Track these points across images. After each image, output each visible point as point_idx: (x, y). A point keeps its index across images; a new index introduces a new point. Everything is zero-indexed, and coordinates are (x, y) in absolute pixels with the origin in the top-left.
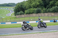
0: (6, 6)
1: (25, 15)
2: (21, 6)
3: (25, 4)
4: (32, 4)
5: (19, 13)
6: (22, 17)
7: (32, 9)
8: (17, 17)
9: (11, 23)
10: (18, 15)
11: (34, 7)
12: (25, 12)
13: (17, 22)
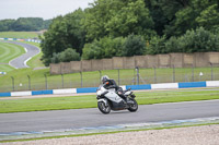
0: (8, 30)
1: (84, 63)
2: (70, 27)
3: (84, 22)
4: (109, 22)
5: (62, 55)
6: (74, 72)
7: (109, 40)
8: (53, 71)
9: (30, 93)
10: (57, 62)
11: (117, 32)
12: (84, 50)
13: (55, 91)
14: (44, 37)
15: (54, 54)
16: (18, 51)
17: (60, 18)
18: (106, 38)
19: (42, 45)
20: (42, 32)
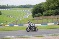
0: (23, 8)
1: (43, 17)
2: (39, 7)
3: (43, 6)
4: (50, 6)
5: (37, 15)
6: (40, 19)
8: (35, 19)
10: (36, 16)
14: (32, 10)
15: (35, 14)
17: (37, 5)
19: (32, 12)
20: (32, 9)
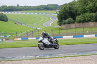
0: (43, 10)
1: (77, 24)
2: (70, 8)
3: (76, 6)
4: (88, 6)
5: (67, 21)
6: (72, 28)
7: (87, 14)
8: (63, 28)
10: (64, 24)
11: (91, 11)
12: (76, 19)
13: (63, 37)
14: (58, 13)
15: (63, 20)
16: (47, 19)
17: (66, 4)
18: (86, 13)
19: (58, 17)
20: (58, 11)
